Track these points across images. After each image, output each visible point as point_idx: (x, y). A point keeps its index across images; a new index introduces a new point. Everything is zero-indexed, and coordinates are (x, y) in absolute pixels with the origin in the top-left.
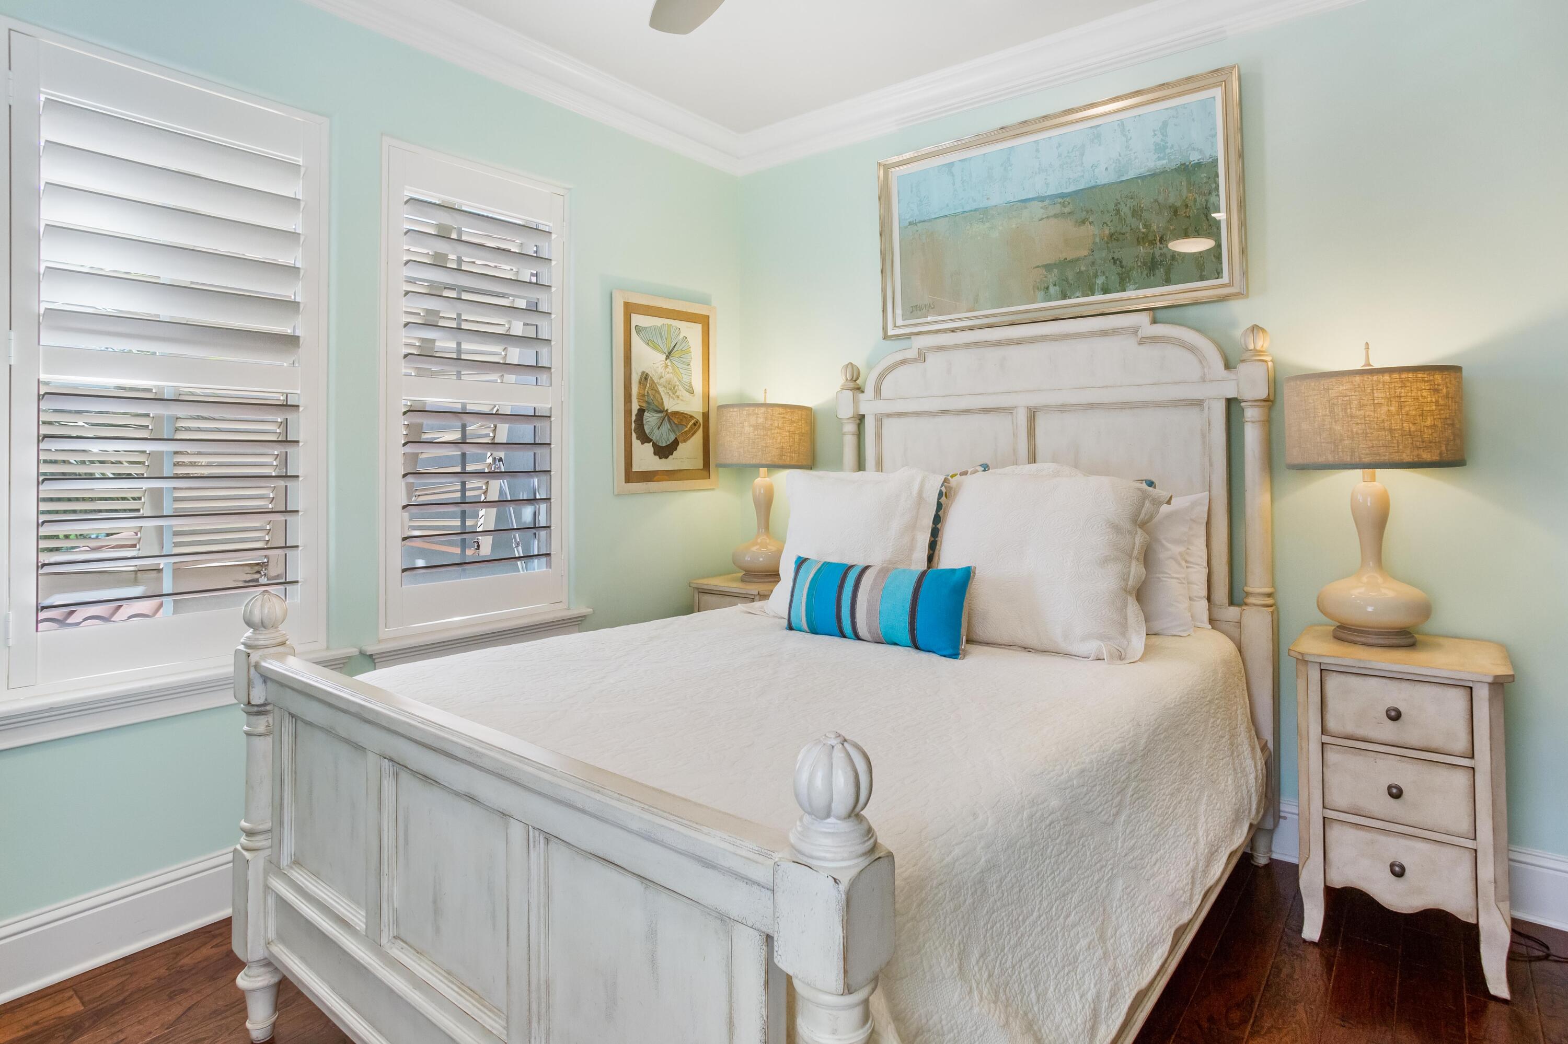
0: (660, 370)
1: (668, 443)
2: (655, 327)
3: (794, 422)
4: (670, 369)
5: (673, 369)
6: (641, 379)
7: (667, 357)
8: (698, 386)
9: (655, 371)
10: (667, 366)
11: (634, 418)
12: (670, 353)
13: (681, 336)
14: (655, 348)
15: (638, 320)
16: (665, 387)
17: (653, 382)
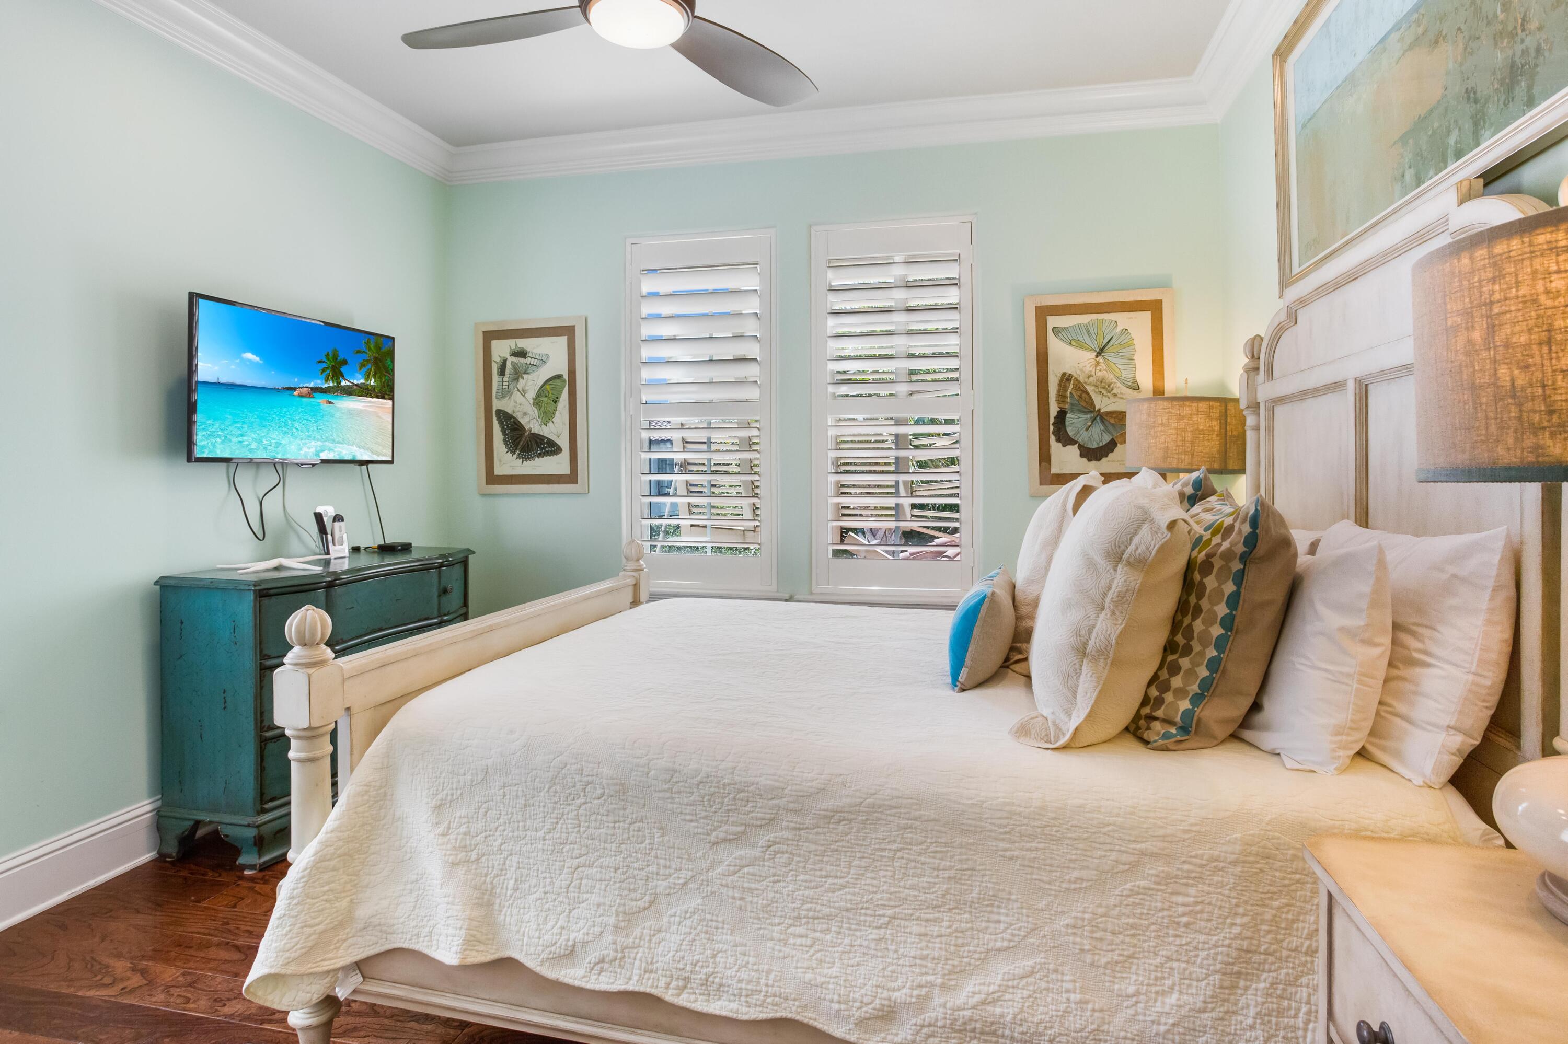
0: (1089, 369)
1: (1101, 444)
2: (1079, 326)
3: (1184, 417)
4: (1103, 366)
5: (1108, 365)
6: (1061, 381)
7: (1099, 354)
8: (1146, 380)
9: (1081, 370)
10: (1098, 363)
11: (1052, 420)
12: (1102, 350)
13: (1119, 329)
14: (1081, 346)
15: (1053, 321)
16: (1096, 386)
17: (1079, 382)
